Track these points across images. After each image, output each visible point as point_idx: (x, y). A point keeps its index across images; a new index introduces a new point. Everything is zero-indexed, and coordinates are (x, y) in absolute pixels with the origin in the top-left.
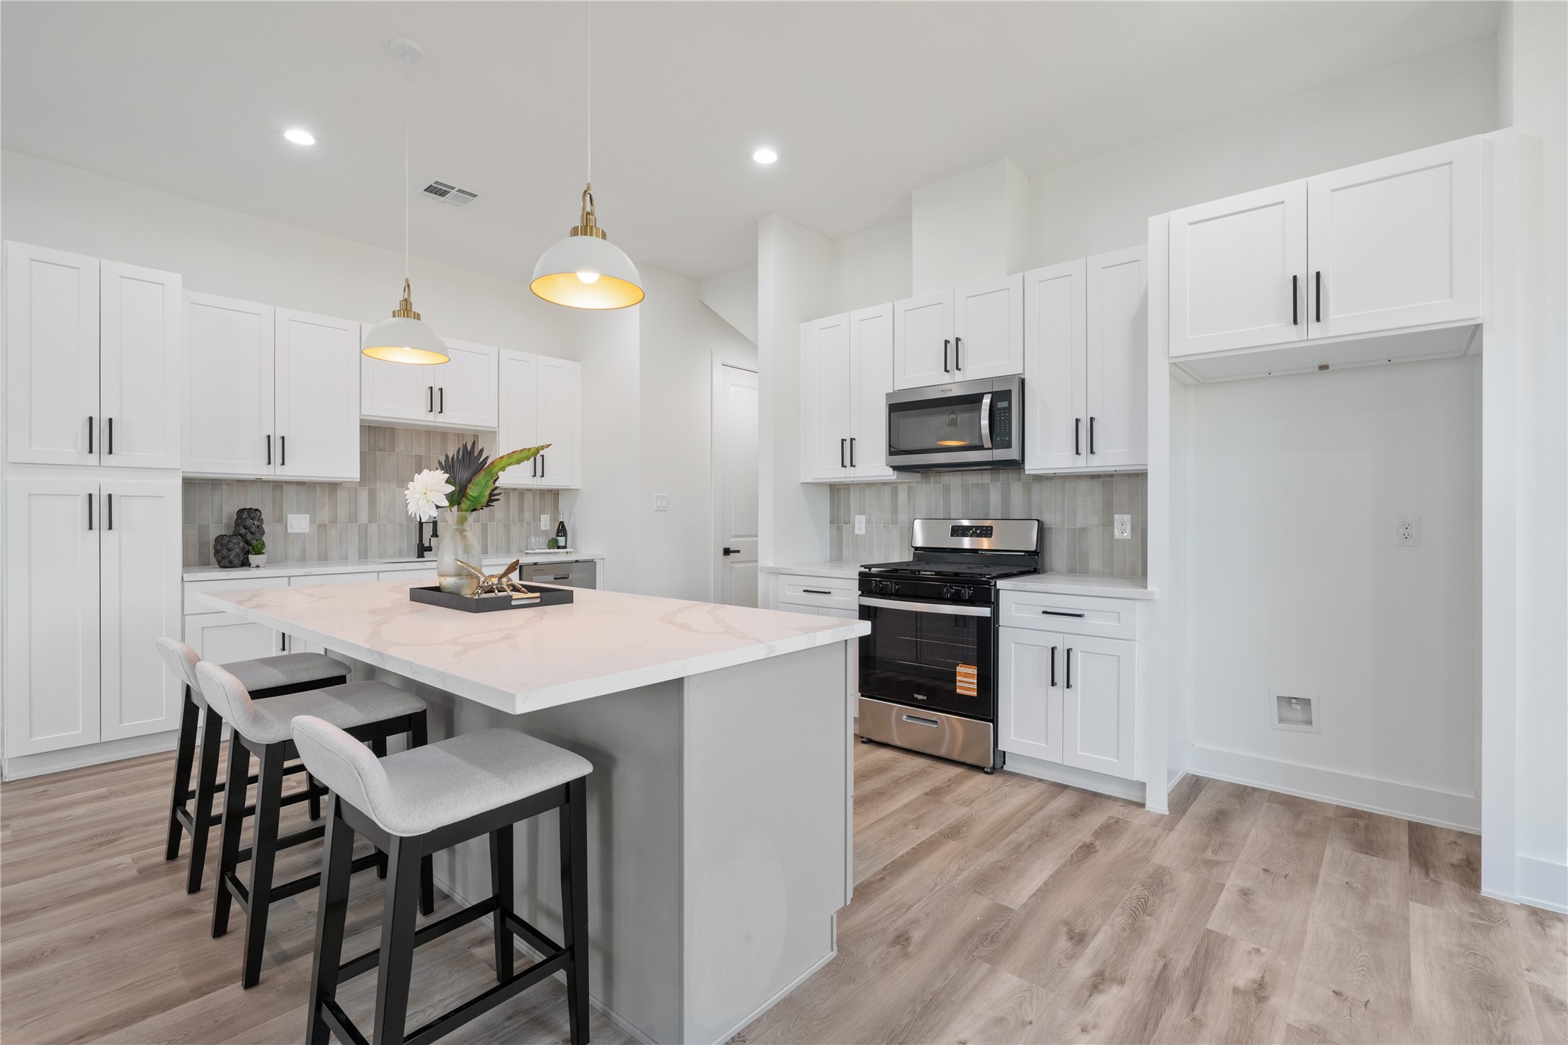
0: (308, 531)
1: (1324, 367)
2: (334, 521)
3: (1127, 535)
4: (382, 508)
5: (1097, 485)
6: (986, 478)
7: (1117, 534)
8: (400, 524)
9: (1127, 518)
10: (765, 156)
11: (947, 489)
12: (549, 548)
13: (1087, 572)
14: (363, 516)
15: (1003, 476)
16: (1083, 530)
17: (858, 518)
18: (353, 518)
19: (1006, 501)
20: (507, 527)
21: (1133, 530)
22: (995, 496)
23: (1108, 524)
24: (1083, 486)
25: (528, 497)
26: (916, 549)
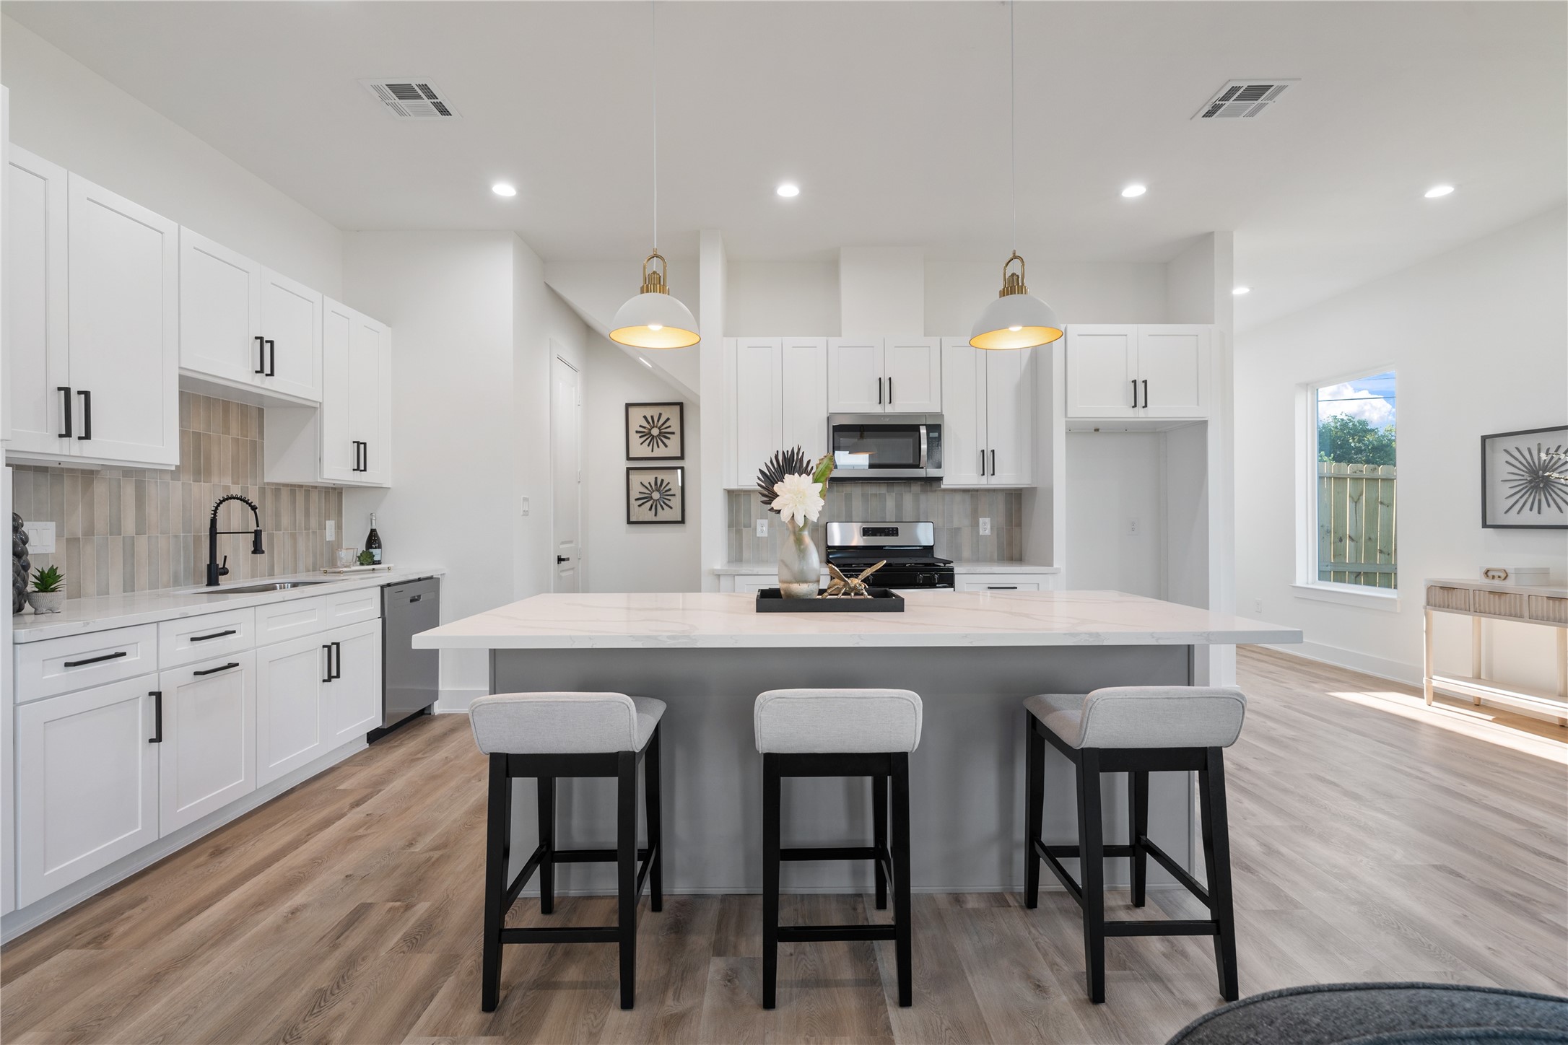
0: (54, 551)
1: (1097, 430)
2: (89, 532)
3: (988, 532)
4: (152, 512)
5: (967, 497)
6: (882, 490)
7: (981, 533)
8: (176, 537)
9: (988, 520)
10: (788, 190)
11: (848, 498)
12: (362, 564)
13: (961, 560)
14: (129, 525)
15: (897, 489)
16: (958, 530)
17: (759, 522)
18: (115, 528)
19: (899, 507)
20: (294, 537)
21: (991, 529)
22: (890, 503)
23: (975, 525)
24: (958, 497)
25: (314, 496)
26: (829, 547)
